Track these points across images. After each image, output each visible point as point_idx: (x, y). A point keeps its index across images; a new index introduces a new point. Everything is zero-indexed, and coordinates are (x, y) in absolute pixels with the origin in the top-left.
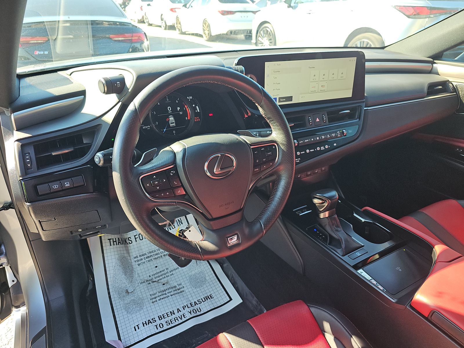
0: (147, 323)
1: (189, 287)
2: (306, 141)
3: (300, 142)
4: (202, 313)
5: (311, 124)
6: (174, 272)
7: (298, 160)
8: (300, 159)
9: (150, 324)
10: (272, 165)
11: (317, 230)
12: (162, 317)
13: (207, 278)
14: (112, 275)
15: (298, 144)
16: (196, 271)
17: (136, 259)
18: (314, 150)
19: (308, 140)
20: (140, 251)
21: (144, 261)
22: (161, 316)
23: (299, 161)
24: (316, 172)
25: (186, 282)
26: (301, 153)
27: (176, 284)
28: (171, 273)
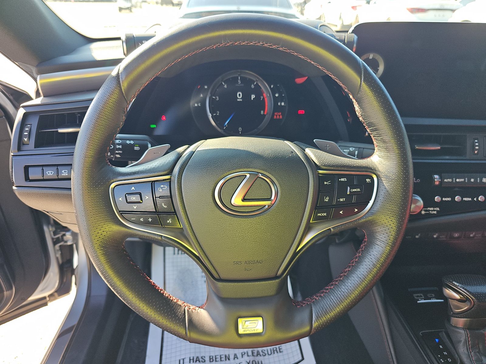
0: (195, 360)
2: (458, 180)
3: (445, 180)
5: (476, 152)
7: (434, 210)
8: (438, 209)
9: (198, 362)
10: (357, 212)
11: (441, 342)
12: (214, 359)
15: (441, 182)
18: (473, 199)
19: (463, 180)
22: (213, 357)
23: (435, 212)
24: (471, 235)
26: (444, 199)
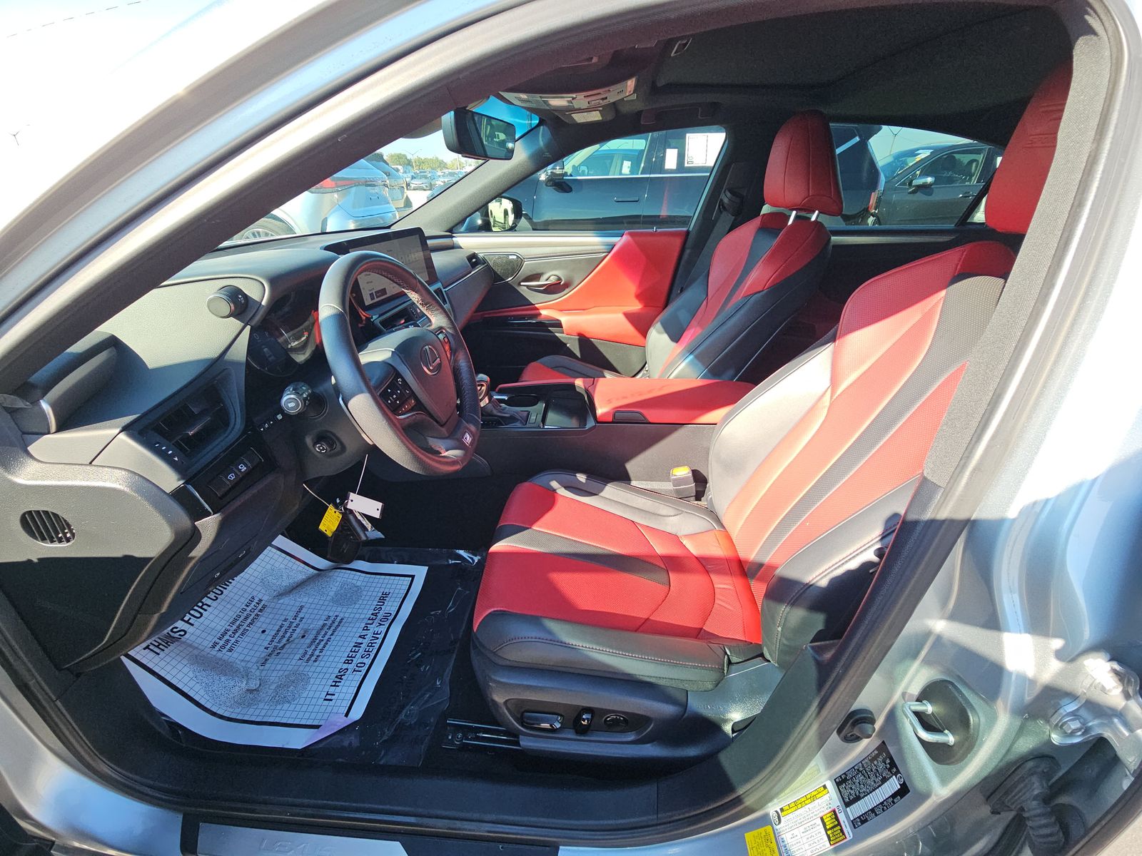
0: (338, 680)
1: (344, 610)
4: (394, 614)
6: (301, 615)
9: (342, 677)
12: (350, 659)
13: (359, 583)
14: (202, 692)
16: (334, 589)
17: (217, 648)
20: (214, 633)
21: (233, 640)
22: (347, 660)
25: (334, 609)
27: (321, 623)
28: (298, 619)
